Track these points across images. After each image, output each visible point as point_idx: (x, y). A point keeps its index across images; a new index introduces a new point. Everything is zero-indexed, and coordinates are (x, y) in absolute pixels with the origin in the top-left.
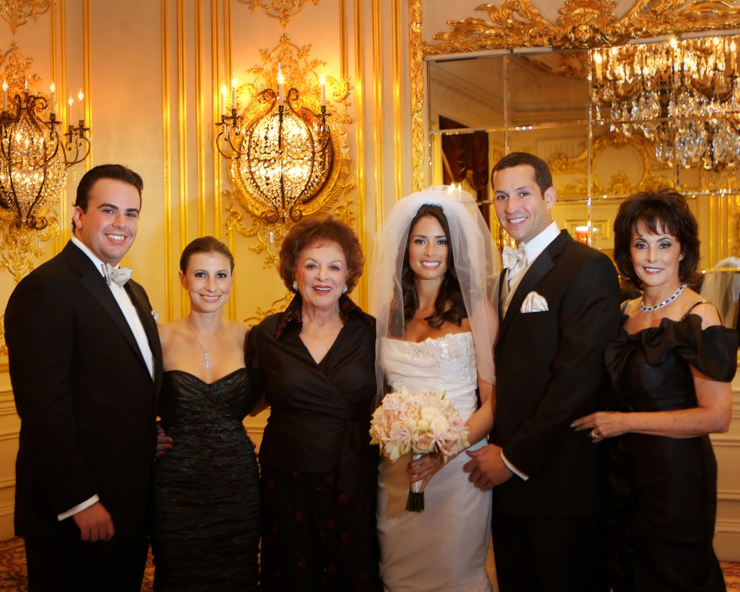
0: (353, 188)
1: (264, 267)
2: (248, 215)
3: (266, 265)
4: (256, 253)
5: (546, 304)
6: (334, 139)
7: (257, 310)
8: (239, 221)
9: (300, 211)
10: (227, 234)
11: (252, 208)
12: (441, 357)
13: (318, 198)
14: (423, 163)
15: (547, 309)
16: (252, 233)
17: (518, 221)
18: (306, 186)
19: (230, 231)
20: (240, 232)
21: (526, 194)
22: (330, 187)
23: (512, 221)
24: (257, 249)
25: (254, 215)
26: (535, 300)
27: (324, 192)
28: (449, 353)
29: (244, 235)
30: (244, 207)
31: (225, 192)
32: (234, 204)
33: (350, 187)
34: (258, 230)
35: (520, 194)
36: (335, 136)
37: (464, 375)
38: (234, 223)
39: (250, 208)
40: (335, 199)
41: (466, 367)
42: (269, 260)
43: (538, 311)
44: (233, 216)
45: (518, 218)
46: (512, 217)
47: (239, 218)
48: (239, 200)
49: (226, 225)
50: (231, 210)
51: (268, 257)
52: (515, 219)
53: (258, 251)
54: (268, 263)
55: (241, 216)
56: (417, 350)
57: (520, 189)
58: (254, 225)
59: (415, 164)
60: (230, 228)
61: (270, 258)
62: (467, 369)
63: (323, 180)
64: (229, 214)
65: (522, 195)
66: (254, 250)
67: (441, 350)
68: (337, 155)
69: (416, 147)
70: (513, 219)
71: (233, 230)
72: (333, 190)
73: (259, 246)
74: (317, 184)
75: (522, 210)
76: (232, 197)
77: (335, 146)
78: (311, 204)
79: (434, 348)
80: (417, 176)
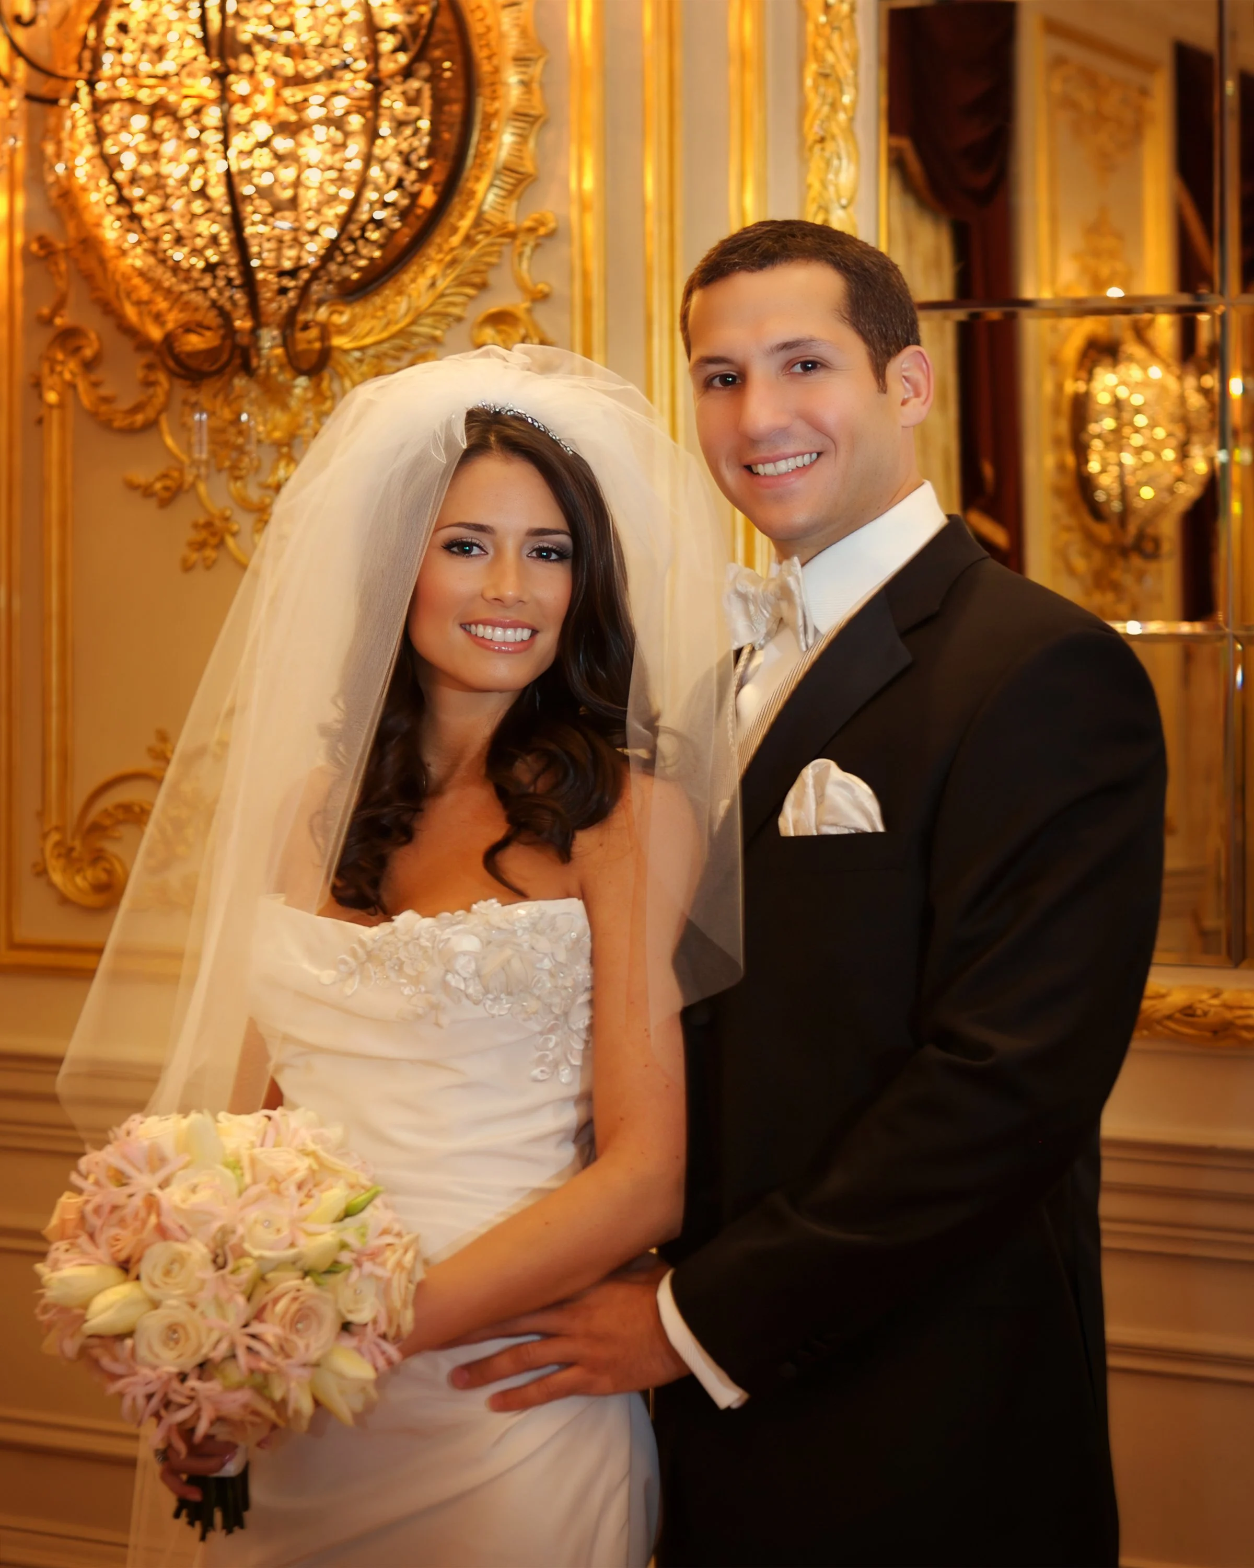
0: (552, 234)
1: (185, 561)
2: (126, 345)
3: (195, 556)
4: (152, 503)
5: (872, 806)
6: (476, 27)
7: (152, 741)
8: (88, 366)
9: (326, 331)
10: (40, 421)
11: (140, 314)
12: (445, 985)
13: (406, 278)
14: (850, 130)
15: (881, 828)
16: (139, 418)
17: (783, 466)
18: (346, 220)
19: (51, 406)
20: (94, 415)
21: (811, 366)
22: (454, 230)
23: (761, 469)
24: (158, 486)
25: (143, 344)
26: (831, 790)
27: (431, 251)
28: (478, 974)
29: (107, 425)
30: (109, 309)
31: (34, 247)
32: (72, 299)
33: (542, 231)
34: (165, 408)
35: (790, 364)
36: (479, 15)
37: (541, 1060)
38: (67, 376)
39: (131, 312)
40: (477, 279)
41: (552, 1030)
42: (204, 534)
43: (846, 832)
44: (63, 347)
45: (786, 458)
46: (764, 451)
47: (88, 353)
48: (88, 277)
49: (37, 385)
50: (58, 321)
51: (202, 520)
52: (774, 460)
53: (166, 495)
54: (201, 546)
55: (96, 345)
56: (360, 951)
57: (786, 346)
58: (148, 384)
59: (813, 130)
60: (52, 397)
61: (208, 525)
62: (554, 1038)
63: (428, 198)
64: (47, 335)
65: (798, 368)
66: (147, 492)
67: (448, 959)
68: (487, 91)
69: (820, 59)
70: (765, 461)
71: (61, 405)
72: (469, 240)
73: (165, 476)
74: (404, 214)
75: (800, 427)
76: (63, 266)
77: (480, 54)
78: (378, 300)
79: (424, 949)
80: (824, 185)
